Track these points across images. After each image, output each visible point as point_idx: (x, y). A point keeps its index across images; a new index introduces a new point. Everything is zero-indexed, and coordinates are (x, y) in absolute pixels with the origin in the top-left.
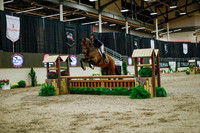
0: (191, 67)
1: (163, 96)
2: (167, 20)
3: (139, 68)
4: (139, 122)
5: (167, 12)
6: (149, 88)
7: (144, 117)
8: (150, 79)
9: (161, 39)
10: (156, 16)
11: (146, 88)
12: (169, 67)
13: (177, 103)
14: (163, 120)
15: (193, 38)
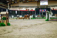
0: (18, 17)
1: (9, 25)
2: (11, 4)
3: (2, 17)
4: (2, 33)
5: (12, 1)
6: (5, 23)
7: (3, 31)
8: (6, 20)
9: (10, 9)
10: (8, 2)
11: (4, 23)
12: (12, 17)
13: (13, 27)
14: (9, 32)
15: (18, 9)
